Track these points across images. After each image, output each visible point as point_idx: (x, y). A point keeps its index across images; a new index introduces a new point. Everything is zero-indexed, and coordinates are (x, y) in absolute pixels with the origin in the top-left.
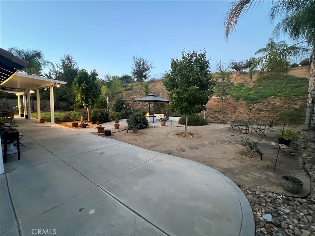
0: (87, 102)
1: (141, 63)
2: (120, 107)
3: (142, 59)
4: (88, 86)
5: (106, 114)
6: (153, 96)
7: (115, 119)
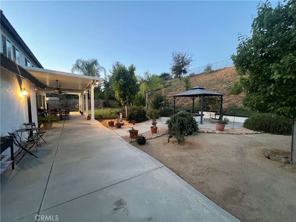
0: (124, 99)
1: (180, 58)
2: (159, 103)
3: (181, 54)
4: (125, 82)
5: (143, 112)
6: (200, 88)
7: (153, 117)
